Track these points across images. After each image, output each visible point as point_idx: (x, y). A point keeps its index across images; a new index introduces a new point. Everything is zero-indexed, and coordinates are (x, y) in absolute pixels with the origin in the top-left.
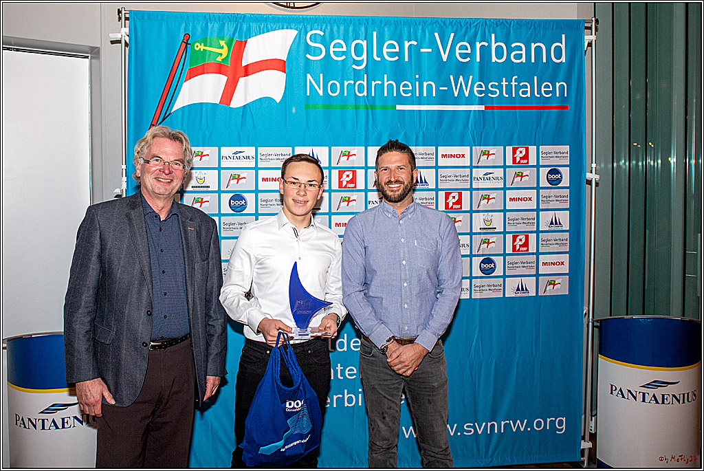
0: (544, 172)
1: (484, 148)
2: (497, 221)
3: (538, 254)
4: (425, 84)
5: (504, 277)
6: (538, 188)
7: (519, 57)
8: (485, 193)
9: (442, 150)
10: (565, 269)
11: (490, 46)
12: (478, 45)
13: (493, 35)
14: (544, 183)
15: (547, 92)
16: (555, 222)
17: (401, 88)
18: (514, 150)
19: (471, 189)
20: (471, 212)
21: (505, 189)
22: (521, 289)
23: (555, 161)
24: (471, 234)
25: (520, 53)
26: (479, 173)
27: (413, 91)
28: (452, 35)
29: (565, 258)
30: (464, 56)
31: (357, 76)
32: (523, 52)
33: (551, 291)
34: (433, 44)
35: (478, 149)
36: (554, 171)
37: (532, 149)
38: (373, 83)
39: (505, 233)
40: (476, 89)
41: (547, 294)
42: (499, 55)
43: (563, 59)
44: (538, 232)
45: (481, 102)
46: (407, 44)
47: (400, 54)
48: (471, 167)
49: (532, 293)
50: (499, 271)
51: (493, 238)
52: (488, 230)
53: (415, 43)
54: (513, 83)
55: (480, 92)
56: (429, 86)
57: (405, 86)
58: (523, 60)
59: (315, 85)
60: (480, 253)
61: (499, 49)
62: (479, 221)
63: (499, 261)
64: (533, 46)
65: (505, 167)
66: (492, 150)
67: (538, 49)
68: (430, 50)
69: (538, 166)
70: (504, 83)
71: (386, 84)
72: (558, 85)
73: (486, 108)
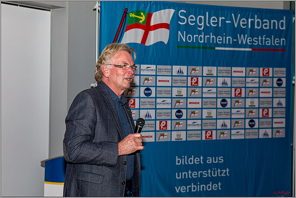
0: (275, 80)
1: (251, 68)
2: (256, 102)
3: (272, 118)
4: (228, 38)
5: (259, 128)
6: (273, 87)
7: (266, 26)
8: (251, 89)
9: (234, 69)
10: (284, 125)
11: (254, 21)
12: (250, 20)
13: (256, 16)
14: (275, 85)
15: (277, 43)
16: (280, 104)
17: (218, 40)
18: (263, 70)
19: (245, 87)
20: (245, 98)
21: (259, 87)
22: (266, 134)
23: (280, 75)
24: (245, 108)
25: (267, 25)
26: (249, 80)
27: (222, 41)
28: (239, 15)
29: (284, 120)
30: (244, 25)
31: (200, 33)
32: (268, 24)
33: (278, 135)
34: (231, 19)
35: (248, 69)
36: (280, 80)
37: (271, 69)
38: (206, 37)
39: (259, 108)
40: (248, 41)
41: (277, 137)
42: (258, 26)
43: (284, 28)
44: (273, 108)
45: (250, 47)
46: (220, 18)
47: (218, 23)
48: (246, 77)
49: (270, 136)
50: (256, 126)
51: (254, 111)
52: (252, 107)
53: (223, 18)
54: (264, 39)
55: (250, 42)
56: (229, 39)
57: (219, 38)
58: (268, 28)
59: (182, 37)
60: (249, 117)
61: (258, 22)
62: (248, 102)
63: (256, 121)
64: (272, 21)
65: (259, 77)
66: (254, 69)
67: (274, 23)
68: (230, 22)
69: (273, 77)
70: (260, 38)
71: (211, 37)
72: (282, 40)
73: (253, 50)
